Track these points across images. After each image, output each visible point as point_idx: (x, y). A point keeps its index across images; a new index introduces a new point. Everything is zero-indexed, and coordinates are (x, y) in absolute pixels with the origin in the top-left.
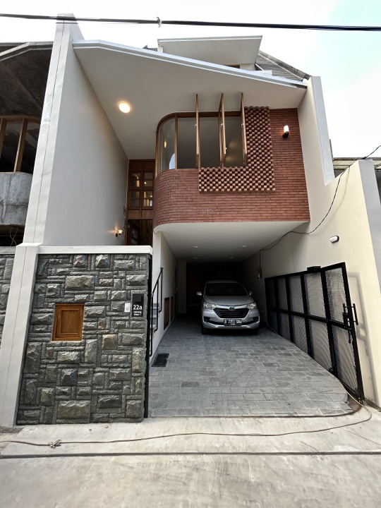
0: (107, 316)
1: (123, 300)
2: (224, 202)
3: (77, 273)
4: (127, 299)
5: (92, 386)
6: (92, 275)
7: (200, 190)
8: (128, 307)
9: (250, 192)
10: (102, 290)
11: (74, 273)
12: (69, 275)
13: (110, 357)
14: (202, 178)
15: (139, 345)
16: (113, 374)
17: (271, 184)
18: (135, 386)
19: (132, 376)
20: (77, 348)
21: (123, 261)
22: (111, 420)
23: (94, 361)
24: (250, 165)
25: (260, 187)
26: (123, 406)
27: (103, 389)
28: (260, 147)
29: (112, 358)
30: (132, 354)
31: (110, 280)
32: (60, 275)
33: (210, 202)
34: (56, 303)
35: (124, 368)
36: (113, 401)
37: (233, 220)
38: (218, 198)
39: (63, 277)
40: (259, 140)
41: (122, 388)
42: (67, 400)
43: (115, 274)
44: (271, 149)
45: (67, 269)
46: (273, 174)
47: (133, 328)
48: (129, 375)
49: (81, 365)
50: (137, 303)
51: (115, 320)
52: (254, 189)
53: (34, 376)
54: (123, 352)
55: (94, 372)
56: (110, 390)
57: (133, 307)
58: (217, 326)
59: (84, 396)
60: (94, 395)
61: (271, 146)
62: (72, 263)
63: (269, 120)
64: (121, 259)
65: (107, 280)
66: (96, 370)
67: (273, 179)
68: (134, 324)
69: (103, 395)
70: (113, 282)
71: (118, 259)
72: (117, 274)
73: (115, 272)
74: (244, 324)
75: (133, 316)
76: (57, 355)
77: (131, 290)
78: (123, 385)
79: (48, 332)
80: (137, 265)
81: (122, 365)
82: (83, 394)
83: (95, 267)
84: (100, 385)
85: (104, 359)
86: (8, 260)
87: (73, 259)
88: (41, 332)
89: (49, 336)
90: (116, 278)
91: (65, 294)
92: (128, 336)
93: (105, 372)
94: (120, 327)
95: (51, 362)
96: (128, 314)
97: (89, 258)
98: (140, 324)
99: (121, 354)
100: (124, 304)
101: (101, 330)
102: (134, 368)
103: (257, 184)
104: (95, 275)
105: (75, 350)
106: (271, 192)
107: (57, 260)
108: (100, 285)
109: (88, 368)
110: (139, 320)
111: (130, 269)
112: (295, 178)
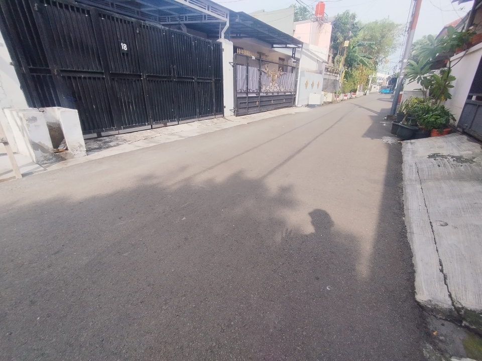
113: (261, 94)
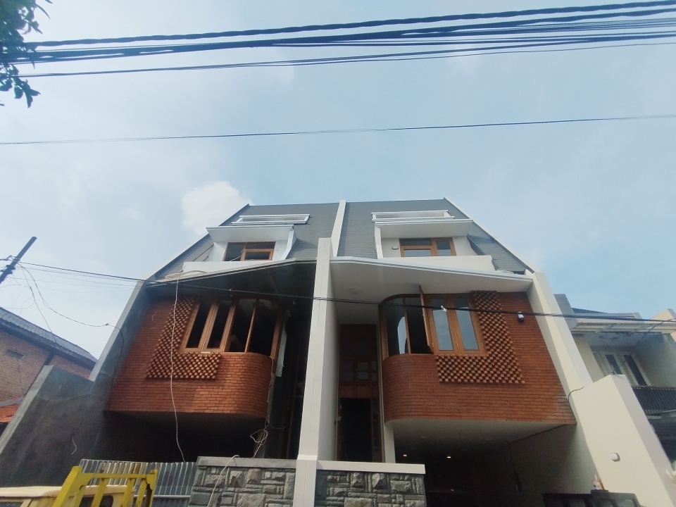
2: (469, 395)
3: (356, 494)
6: (370, 497)
7: (441, 380)
9: (497, 385)
11: (353, 494)
12: (347, 496)
14: (441, 366)
17: (518, 376)
21: (400, 483)
24: (490, 353)
25: (506, 378)
28: (496, 332)
31: (389, 506)
32: (339, 496)
33: (453, 394)
38: (462, 389)
39: (342, 498)
40: (494, 325)
43: (393, 498)
44: (508, 335)
45: (345, 490)
46: (518, 364)
52: (500, 381)
61: (508, 332)
62: (350, 482)
63: (500, 304)
64: (397, 480)
65: (386, 505)
67: (520, 370)
71: (394, 480)
72: (395, 498)
73: (393, 495)
80: (414, 487)
83: (372, 488)
86: (288, 474)
87: (350, 476)
90: (394, 503)
97: (366, 477)
103: (502, 375)
104: (373, 498)
106: (521, 385)
107: (335, 477)
111: (408, 493)
112: (545, 369)
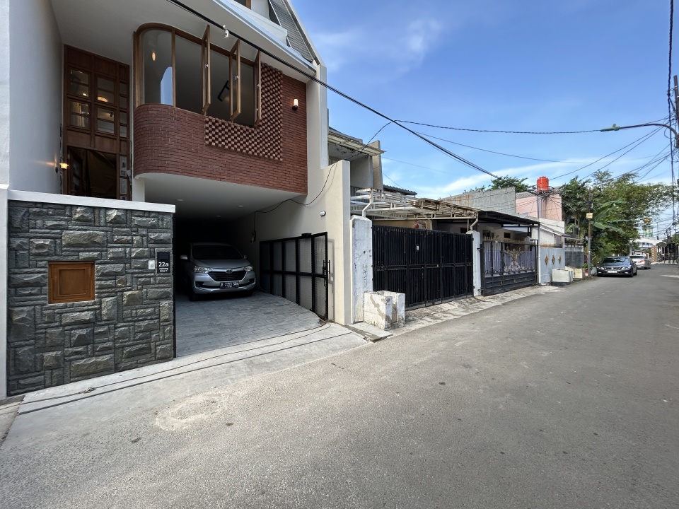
0: (127, 273)
1: (146, 257)
2: (233, 162)
3: (80, 227)
4: (152, 257)
5: (114, 340)
6: (103, 231)
7: (207, 142)
8: (152, 264)
9: (260, 157)
10: (119, 247)
11: (76, 227)
12: (67, 229)
13: (134, 312)
14: (210, 129)
15: (167, 298)
16: (140, 326)
17: (279, 154)
18: (164, 333)
19: (160, 325)
20: (90, 307)
21: (144, 219)
22: (141, 365)
23: (115, 317)
24: (261, 129)
25: (269, 154)
26: (153, 351)
27: (129, 341)
29: (137, 313)
30: (159, 306)
31: (129, 238)
32: (52, 229)
34: (49, 261)
35: (151, 319)
36: (141, 349)
37: (242, 182)
39: (58, 231)
41: (150, 337)
42: (83, 359)
43: (134, 231)
44: (281, 118)
45: (64, 223)
46: (281, 145)
47: (159, 284)
48: (158, 324)
49: (98, 323)
50: (162, 261)
51: (138, 277)
52: (264, 155)
53: (27, 342)
54: (150, 306)
55: (116, 328)
56: (137, 340)
57: (158, 264)
58: (212, 290)
59: (104, 351)
60: (118, 348)
61: (282, 115)
62: (71, 216)
63: (282, 86)
64: (141, 217)
65: (125, 237)
66: (119, 325)
67: (281, 149)
68: (160, 280)
69: (129, 346)
70: (133, 240)
71: (137, 216)
72: (137, 231)
73: (134, 229)
74: (240, 285)
75: (159, 272)
76: (61, 318)
77: (154, 248)
78: (151, 334)
79: (41, 294)
80: (160, 223)
81: (149, 318)
82: (102, 350)
83: (106, 223)
84: (123, 338)
85: (128, 314)
87: (71, 210)
88: (31, 294)
89: (44, 299)
90: (135, 235)
91: (62, 251)
92: (153, 292)
93: (130, 326)
94: (143, 284)
95: (52, 325)
96: (153, 271)
97: (97, 211)
98: (168, 280)
99: (148, 308)
100: (147, 262)
101: (120, 287)
102: (162, 318)
103: (266, 151)
104: (106, 231)
105: (88, 310)
106: (278, 162)
107: (45, 210)
108: (116, 242)
109: (108, 325)
110: (165, 276)
111: (153, 228)
112: (299, 153)
113: (504, 274)
